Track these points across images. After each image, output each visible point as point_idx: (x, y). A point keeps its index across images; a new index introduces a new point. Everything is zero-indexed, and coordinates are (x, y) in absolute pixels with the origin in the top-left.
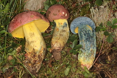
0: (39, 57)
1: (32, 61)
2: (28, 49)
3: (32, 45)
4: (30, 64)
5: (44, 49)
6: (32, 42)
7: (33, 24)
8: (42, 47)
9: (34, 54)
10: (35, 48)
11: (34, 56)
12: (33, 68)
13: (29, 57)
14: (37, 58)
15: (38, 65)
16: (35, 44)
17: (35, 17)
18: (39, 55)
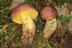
1: (27, 37)
2: (24, 29)
3: (26, 26)
4: (25, 39)
5: (35, 28)
6: (26, 24)
7: (27, 12)
8: (33, 27)
9: (28, 32)
10: (29, 28)
13: (25, 34)
14: (30, 35)
15: (31, 39)
16: (29, 25)
17: (28, 7)
18: (31, 33)
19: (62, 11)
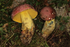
0: (30, 33)
1: (26, 36)
2: (24, 28)
3: (26, 25)
4: (24, 38)
5: (34, 28)
6: (26, 23)
7: (27, 12)
8: (32, 27)
10: (28, 27)
11: (27, 32)
12: (26, 40)
13: (24, 33)
14: (29, 34)
15: (30, 38)
16: (28, 25)
17: (28, 7)
18: (30, 32)
19: (60, 12)
